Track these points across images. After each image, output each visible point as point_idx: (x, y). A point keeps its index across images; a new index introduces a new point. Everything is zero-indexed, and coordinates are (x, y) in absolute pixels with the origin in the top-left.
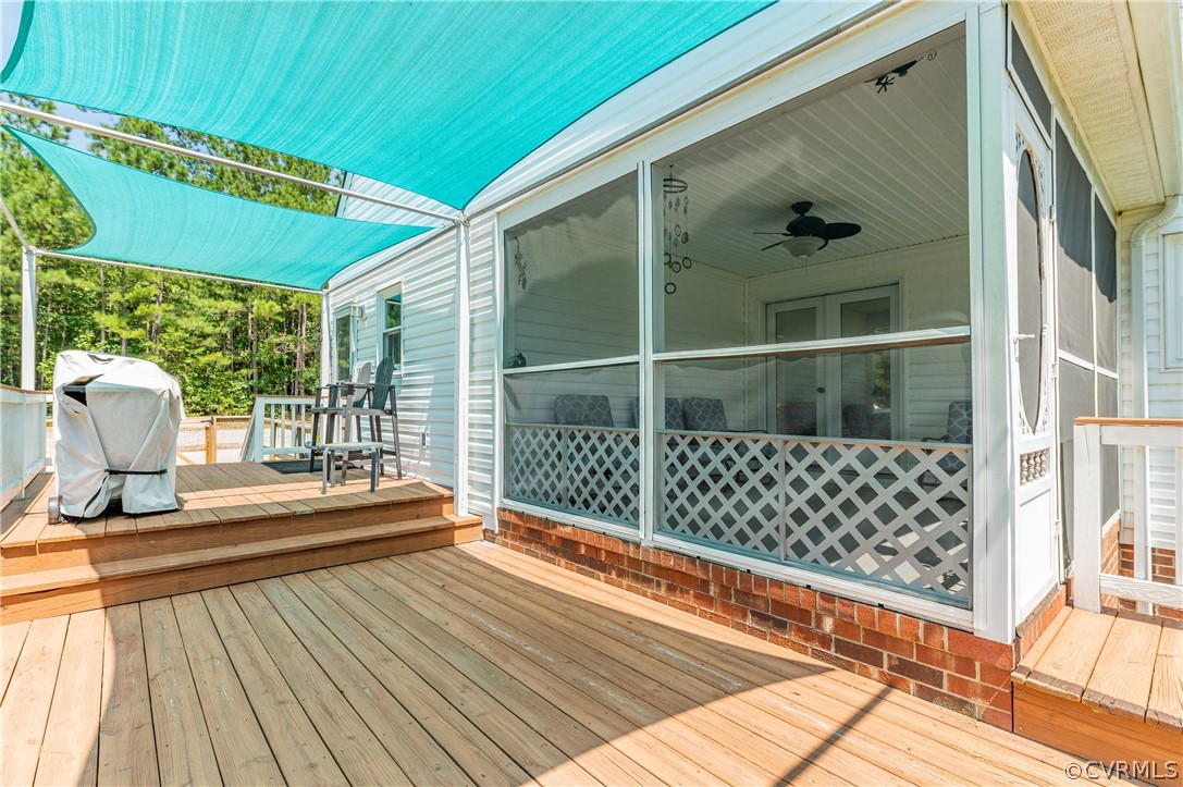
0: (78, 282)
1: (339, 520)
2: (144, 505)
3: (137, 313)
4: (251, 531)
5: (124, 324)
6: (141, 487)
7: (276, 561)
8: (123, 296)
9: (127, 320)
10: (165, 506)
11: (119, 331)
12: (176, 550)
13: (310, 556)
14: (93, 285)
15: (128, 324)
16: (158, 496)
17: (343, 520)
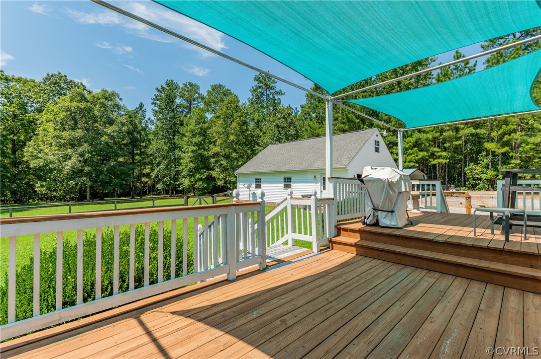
0: (478, 131)
1: (462, 251)
2: (384, 223)
3: (505, 139)
4: (413, 243)
5: (499, 146)
6: (383, 216)
7: (415, 260)
8: (498, 133)
9: (500, 144)
10: (392, 225)
11: (496, 150)
12: (385, 242)
13: (432, 263)
14: (484, 131)
15: (501, 146)
16: (390, 221)
17: (466, 251)
